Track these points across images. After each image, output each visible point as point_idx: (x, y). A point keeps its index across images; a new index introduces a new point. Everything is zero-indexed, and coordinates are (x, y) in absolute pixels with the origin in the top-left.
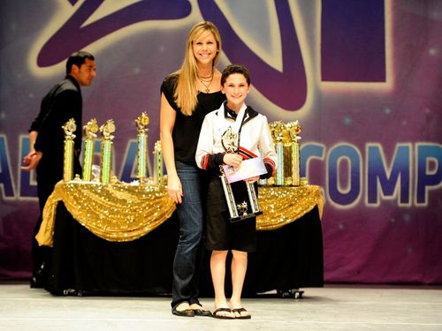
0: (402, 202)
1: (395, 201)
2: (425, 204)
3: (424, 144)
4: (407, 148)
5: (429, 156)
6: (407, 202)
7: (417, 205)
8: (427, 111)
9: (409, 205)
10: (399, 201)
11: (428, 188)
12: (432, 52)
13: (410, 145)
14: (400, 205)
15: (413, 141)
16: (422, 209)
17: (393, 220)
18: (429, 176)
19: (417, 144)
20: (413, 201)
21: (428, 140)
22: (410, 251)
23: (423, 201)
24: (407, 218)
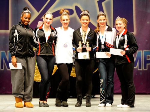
0: (139, 69)
1: (137, 68)
2: (147, 69)
3: (146, 51)
4: (141, 52)
5: (148, 54)
6: (141, 68)
7: (144, 69)
8: (147, 41)
9: (141, 69)
10: (138, 68)
11: (147, 64)
12: (148, 23)
13: (141, 51)
14: (138, 69)
15: (142, 50)
16: (146, 71)
17: (136, 74)
18: (148, 60)
19: (144, 51)
20: (143, 68)
21: (147, 49)
22: (142, 83)
23: (146, 68)
24: (141, 73)
